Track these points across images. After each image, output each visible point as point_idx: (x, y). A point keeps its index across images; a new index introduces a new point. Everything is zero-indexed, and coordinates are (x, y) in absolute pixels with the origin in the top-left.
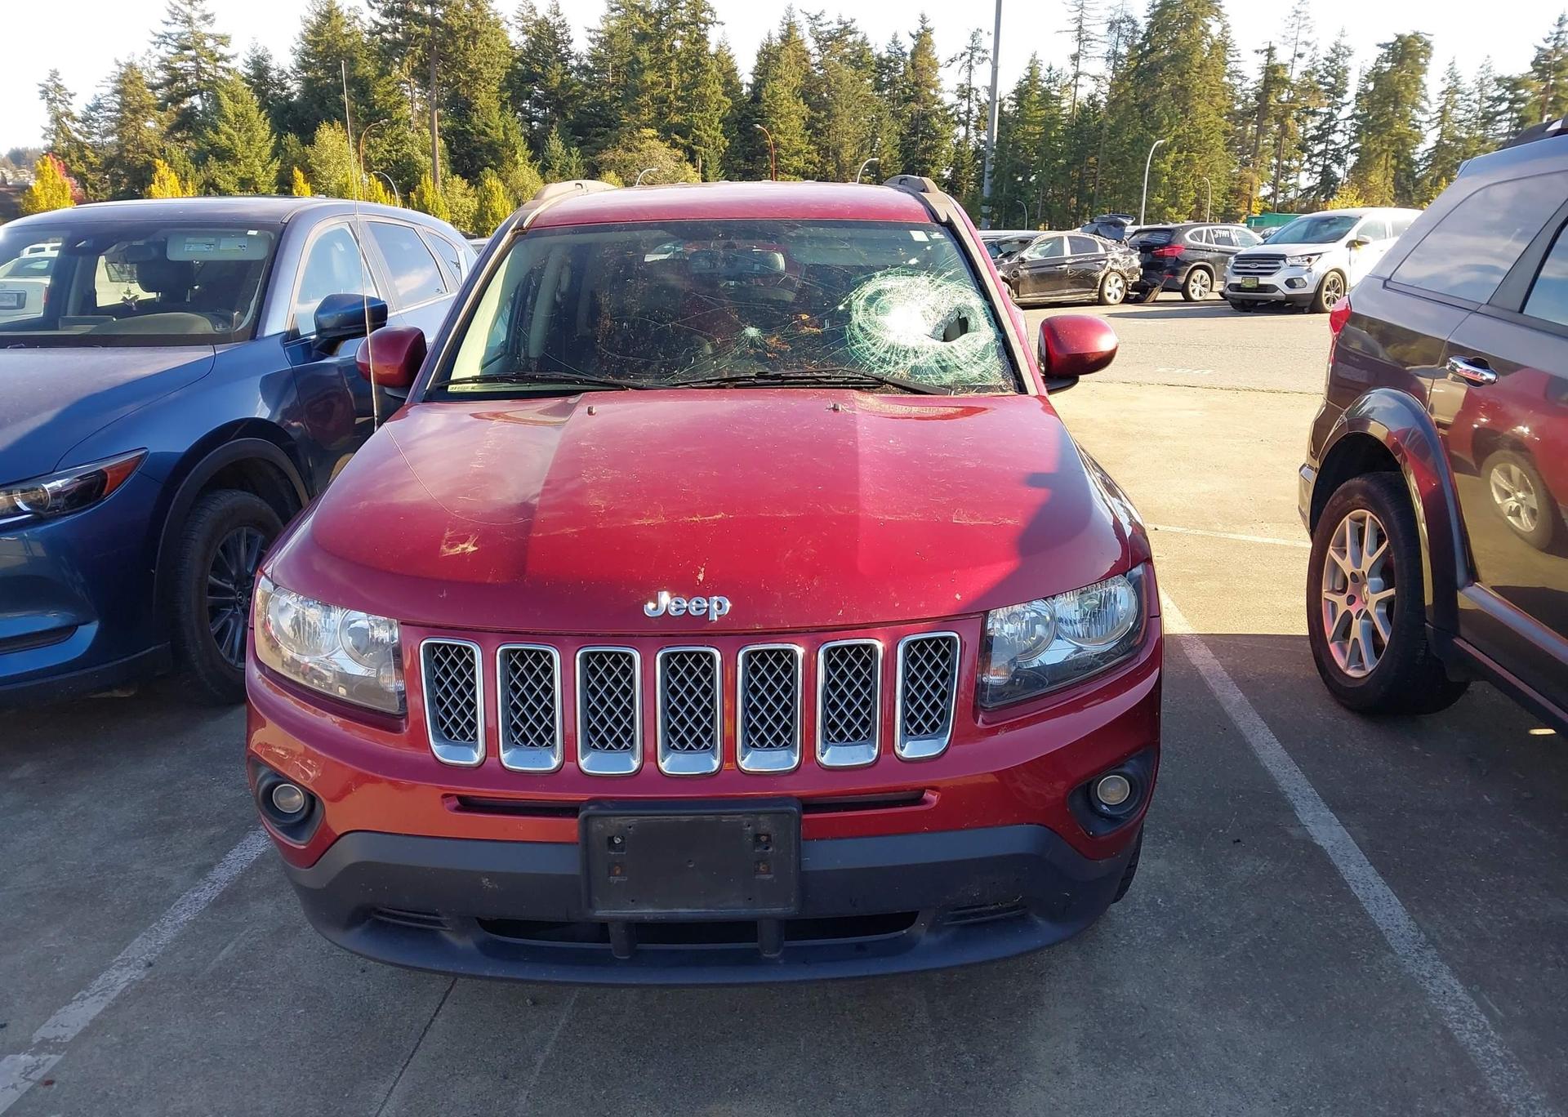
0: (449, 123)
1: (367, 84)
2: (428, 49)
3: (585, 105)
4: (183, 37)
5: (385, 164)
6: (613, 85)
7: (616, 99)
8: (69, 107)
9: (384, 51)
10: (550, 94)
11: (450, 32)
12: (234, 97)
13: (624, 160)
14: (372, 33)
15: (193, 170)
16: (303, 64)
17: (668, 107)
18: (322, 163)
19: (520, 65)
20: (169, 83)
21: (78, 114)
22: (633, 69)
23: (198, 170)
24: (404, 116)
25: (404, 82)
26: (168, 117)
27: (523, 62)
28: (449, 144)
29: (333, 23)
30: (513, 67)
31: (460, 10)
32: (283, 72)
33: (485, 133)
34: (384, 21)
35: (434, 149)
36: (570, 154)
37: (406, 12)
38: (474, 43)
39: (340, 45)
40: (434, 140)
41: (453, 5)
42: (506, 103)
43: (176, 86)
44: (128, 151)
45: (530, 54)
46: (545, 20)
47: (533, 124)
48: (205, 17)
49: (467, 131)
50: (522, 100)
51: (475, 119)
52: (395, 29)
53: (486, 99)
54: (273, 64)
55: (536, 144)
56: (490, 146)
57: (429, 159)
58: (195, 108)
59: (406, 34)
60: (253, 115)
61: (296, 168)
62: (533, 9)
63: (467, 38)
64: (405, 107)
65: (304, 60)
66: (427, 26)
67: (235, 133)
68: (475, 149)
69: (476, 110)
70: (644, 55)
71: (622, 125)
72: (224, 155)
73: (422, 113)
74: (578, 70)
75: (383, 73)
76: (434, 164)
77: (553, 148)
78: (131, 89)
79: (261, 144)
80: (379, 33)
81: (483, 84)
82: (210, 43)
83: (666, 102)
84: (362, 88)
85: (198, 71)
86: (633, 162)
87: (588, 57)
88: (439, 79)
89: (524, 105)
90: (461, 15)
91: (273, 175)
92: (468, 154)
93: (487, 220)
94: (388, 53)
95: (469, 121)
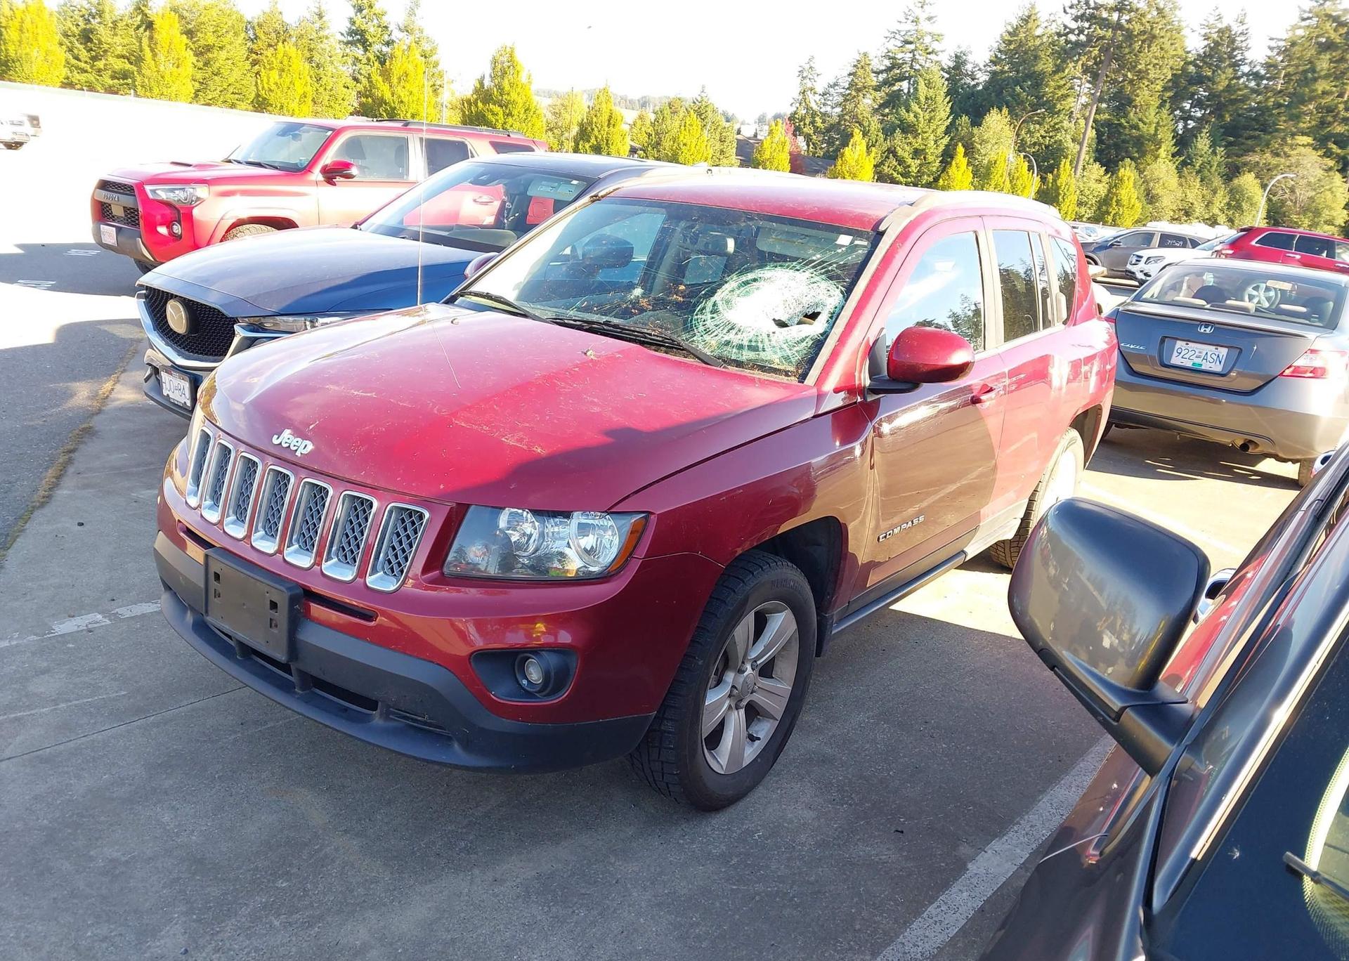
0: (1107, 116)
1: (1043, 79)
2: (1105, 50)
3: (1246, 109)
4: (909, 33)
5: (1037, 147)
6: (1281, 91)
7: (1279, 106)
8: (814, 83)
9: (1065, 50)
10: (1213, 96)
11: (1130, 36)
12: (929, 85)
13: (1269, 164)
14: (1059, 35)
15: (882, 139)
16: (994, 59)
17: (1334, 117)
18: (983, 142)
19: (1191, 68)
20: (889, 69)
21: (820, 90)
22: (1306, 78)
23: (885, 140)
24: (1067, 108)
25: (1077, 78)
26: (880, 96)
27: (1196, 66)
28: (1099, 134)
29: (1030, 25)
30: (1183, 69)
31: (1144, 17)
32: (977, 65)
33: (1136, 127)
34: (1073, 25)
35: (1084, 139)
36: (1214, 153)
37: (1095, 17)
38: (1149, 47)
39: (1030, 44)
40: (1086, 130)
41: (1139, 12)
42: (1165, 101)
43: (895, 71)
44: (845, 120)
45: (1205, 58)
46: (1228, 29)
47: (1189, 122)
48: (929, 19)
49: (1121, 125)
50: (1183, 99)
51: (1132, 114)
52: (1081, 31)
53: (1147, 97)
54: (970, 58)
55: (1183, 142)
56: (1139, 140)
57: (1078, 147)
58: (902, 90)
59: (1089, 37)
60: (940, 99)
61: (960, 144)
62: (1220, 18)
63: (1143, 41)
64: (1070, 100)
65: (996, 56)
66: (1110, 30)
67: (921, 113)
68: (1123, 141)
69: (1135, 107)
70: (1324, 64)
71: (1277, 130)
72: (907, 129)
73: (1085, 106)
74: (1247, 75)
75: (1059, 69)
76: (1079, 152)
77: (1200, 146)
78: (860, 72)
79: (940, 123)
80: (1066, 35)
81: (1146, 83)
82: (927, 40)
83: (1332, 112)
84: (1037, 80)
85: (912, 61)
86: (1278, 166)
87: (1262, 65)
88: (1107, 76)
89: (1184, 105)
90: (1144, 21)
91: (942, 148)
92: (1117, 146)
93: (1111, 205)
94: (1066, 52)
95: (1126, 116)
